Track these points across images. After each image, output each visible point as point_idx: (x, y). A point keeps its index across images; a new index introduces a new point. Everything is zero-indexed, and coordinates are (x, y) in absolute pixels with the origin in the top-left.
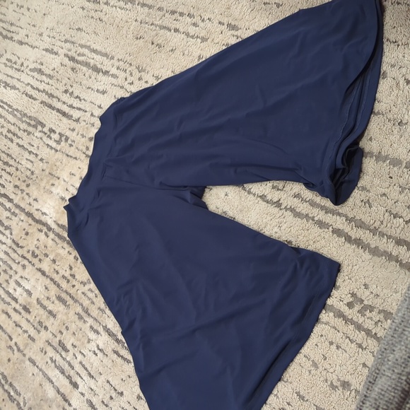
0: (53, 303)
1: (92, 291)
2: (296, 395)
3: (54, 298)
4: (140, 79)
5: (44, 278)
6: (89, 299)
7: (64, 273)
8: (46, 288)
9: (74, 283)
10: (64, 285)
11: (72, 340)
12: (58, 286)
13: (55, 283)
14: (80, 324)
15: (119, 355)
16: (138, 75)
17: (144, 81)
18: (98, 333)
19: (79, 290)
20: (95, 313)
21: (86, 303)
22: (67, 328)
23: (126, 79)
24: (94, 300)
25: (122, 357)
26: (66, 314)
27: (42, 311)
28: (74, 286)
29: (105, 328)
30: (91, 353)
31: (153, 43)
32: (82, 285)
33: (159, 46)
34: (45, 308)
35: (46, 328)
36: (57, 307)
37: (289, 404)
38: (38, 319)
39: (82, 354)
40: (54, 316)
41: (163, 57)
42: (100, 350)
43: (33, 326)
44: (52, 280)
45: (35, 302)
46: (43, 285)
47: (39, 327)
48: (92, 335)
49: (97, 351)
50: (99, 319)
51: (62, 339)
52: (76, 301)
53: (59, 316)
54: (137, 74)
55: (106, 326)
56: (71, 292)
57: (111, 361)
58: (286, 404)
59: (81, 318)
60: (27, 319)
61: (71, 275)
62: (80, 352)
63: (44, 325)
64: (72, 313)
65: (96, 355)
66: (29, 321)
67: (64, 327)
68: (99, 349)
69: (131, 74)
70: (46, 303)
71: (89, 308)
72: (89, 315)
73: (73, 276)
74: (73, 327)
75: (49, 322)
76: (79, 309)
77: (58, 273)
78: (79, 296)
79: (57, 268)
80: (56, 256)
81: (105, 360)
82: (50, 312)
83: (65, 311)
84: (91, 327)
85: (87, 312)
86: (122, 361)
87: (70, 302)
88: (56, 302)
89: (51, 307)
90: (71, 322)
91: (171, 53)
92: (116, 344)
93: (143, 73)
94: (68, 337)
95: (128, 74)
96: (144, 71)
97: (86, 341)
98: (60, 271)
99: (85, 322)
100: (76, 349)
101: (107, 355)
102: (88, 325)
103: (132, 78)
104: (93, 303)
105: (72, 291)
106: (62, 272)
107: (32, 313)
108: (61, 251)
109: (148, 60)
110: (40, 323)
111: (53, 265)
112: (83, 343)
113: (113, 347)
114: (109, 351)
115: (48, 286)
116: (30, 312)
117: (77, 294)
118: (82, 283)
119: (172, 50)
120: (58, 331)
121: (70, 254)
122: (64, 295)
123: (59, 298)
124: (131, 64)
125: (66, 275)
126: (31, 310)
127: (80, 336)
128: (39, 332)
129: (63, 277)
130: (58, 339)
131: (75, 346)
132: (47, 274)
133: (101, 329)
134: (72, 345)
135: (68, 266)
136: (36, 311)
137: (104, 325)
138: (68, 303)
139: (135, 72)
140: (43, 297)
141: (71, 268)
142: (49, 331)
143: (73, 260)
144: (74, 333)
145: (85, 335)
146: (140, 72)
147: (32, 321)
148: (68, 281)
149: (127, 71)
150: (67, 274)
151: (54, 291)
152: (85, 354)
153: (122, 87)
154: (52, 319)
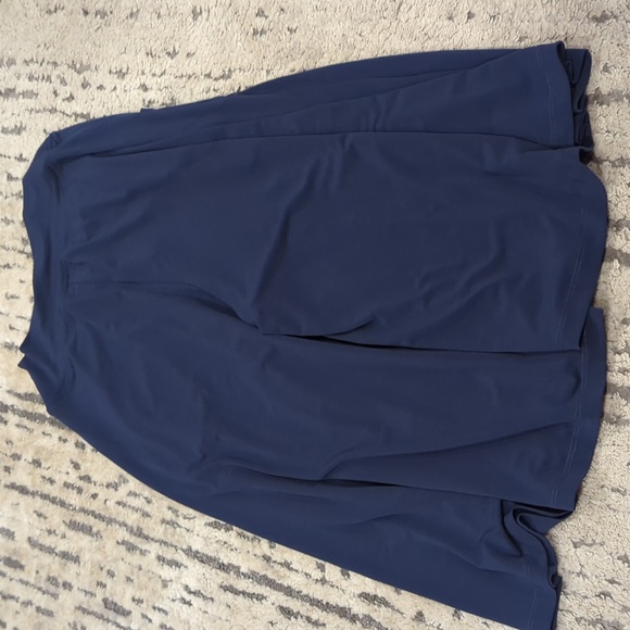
0: (64, 537)
1: (135, 495)
2: (620, 562)
3: (63, 528)
4: (85, 85)
5: (28, 499)
6: (136, 510)
7: (65, 478)
8: (40, 515)
9: (93, 490)
10: (73, 498)
11: (130, 592)
12: (62, 504)
13: (53, 501)
14: (135, 559)
15: (236, 592)
16: (79, 79)
17: (94, 87)
18: (177, 565)
19: (109, 501)
20: (158, 531)
21: (132, 519)
22: (111, 574)
23: (55, 93)
24: (148, 508)
25: (244, 593)
26: (98, 549)
27: (47, 559)
28: (94, 496)
29: (189, 552)
30: (178, 604)
31: (86, 13)
32: (112, 490)
33: (102, 14)
34: (50, 551)
35: (67, 586)
36: (76, 542)
37: (612, 582)
38: (44, 574)
39: (160, 610)
40: (76, 560)
41: (118, 32)
42: (194, 593)
43: (39, 589)
44: (45, 497)
45: (26, 546)
46: (31, 511)
47: (52, 589)
48: (167, 572)
49: (188, 597)
50: (169, 539)
51: (108, 595)
52: (110, 521)
53: (86, 557)
54: (75, 79)
55: (190, 549)
56: (92, 508)
57: (223, 607)
58: (606, 583)
59: (131, 548)
60: (21, 581)
61: (81, 478)
62: (154, 608)
63: (60, 581)
64: (110, 545)
65: (189, 604)
66: (27, 583)
67: (104, 573)
68: (190, 592)
69: (63, 82)
70: (48, 541)
71: (142, 526)
72: (147, 538)
73: (87, 479)
74: (122, 569)
75: (70, 573)
76: (123, 534)
77: (52, 481)
78: (113, 510)
79: (47, 474)
80: (37, 453)
81: (211, 608)
82: (65, 555)
83: (95, 544)
84: (160, 559)
85: (139, 533)
86: (247, 602)
87: (98, 525)
88: (70, 533)
89: (62, 546)
90: (115, 560)
91: (131, 21)
92: (222, 574)
93: (86, 74)
94: (119, 589)
95: (56, 83)
96: (88, 68)
97: (159, 585)
98: (56, 478)
99: (143, 553)
100: (144, 605)
101: (212, 599)
102: (152, 556)
103: (68, 89)
104: (146, 515)
105: (95, 506)
106: (60, 479)
107: (26, 568)
108: (44, 441)
109: (89, 45)
110: (52, 580)
111: (38, 470)
112: (154, 592)
113: (220, 581)
114: (212, 589)
115: (43, 511)
116: (22, 567)
117: (107, 509)
118: (108, 486)
119: (132, 15)
120: (95, 584)
121: (65, 441)
122: (80, 518)
123: (73, 525)
124: (55, 64)
125: (70, 481)
126: (23, 563)
127: (144, 579)
128: (55, 596)
129: (67, 485)
130: (99, 598)
131: (140, 601)
132: (31, 489)
133: (181, 557)
134: (133, 600)
135: (69, 463)
136: (35, 561)
137: (185, 547)
138: (94, 530)
139: (70, 75)
140: (38, 532)
141: (76, 466)
142: (75, 589)
143: (77, 451)
144: (129, 579)
145: (152, 575)
146: (79, 73)
147: (32, 581)
148: (80, 491)
149: (53, 79)
150: (73, 478)
151: (56, 516)
152: (165, 608)
153: (53, 111)
154: (72, 567)
